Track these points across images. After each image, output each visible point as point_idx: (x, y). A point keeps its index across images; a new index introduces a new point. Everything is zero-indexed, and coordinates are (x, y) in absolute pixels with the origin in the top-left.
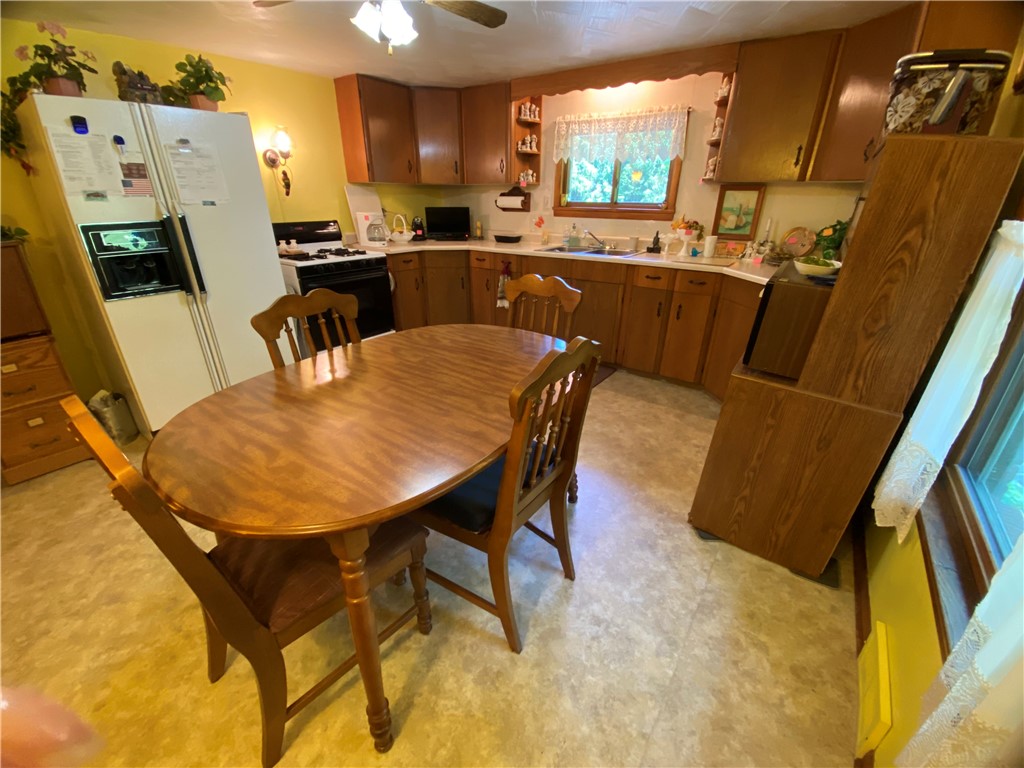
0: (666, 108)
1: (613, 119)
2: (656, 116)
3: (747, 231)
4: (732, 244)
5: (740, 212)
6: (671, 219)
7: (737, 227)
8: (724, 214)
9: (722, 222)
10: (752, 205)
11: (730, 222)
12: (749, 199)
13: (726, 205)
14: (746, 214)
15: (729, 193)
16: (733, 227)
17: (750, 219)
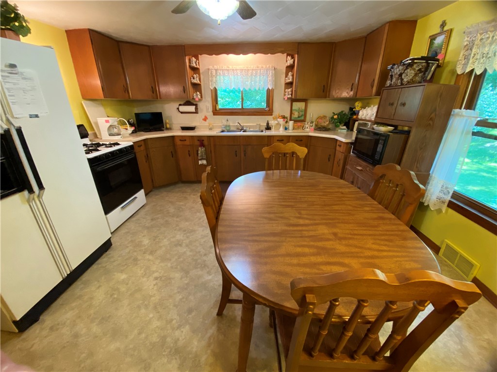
0: (264, 66)
1: (240, 70)
2: (260, 70)
3: (302, 118)
4: (299, 124)
5: (299, 111)
6: (272, 115)
7: (299, 117)
8: (293, 112)
9: (293, 115)
10: (303, 108)
11: (296, 115)
12: (302, 105)
13: (293, 108)
14: (301, 111)
15: (294, 104)
16: (297, 117)
17: (303, 113)
